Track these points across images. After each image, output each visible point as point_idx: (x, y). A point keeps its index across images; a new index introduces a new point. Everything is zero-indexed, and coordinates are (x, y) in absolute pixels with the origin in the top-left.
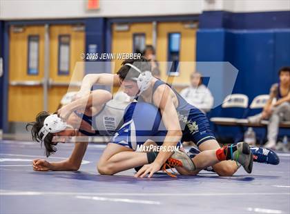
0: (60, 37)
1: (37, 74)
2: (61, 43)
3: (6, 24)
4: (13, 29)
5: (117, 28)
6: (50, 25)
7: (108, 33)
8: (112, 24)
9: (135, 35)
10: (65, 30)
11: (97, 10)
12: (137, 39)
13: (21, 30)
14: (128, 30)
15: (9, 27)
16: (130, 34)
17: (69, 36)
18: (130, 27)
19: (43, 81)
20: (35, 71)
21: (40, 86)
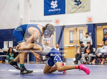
0: (80, 30)
1: (73, 43)
2: (80, 33)
4: (65, 29)
5: (98, 27)
6: (76, 27)
7: (95, 29)
8: (96, 26)
9: (104, 29)
10: (81, 28)
11: (91, 22)
12: (105, 30)
13: (67, 29)
14: (102, 28)
16: (102, 29)
17: (82, 30)
18: (102, 26)
19: (75, 45)
20: (72, 42)
21: (74, 46)
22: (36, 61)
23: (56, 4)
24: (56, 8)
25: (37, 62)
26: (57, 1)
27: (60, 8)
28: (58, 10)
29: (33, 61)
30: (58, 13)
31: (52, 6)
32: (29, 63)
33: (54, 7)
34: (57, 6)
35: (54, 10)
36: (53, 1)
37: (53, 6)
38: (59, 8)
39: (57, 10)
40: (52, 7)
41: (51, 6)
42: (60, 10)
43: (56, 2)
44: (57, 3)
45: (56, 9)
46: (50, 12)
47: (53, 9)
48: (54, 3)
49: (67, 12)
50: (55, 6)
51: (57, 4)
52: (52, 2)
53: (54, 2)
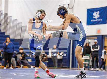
3: (103, 36)
4: (105, 38)
15: (104, 37)
22: (78, 67)
23: (98, 14)
24: (98, 18)
25: (78, 69)
26: (99, 12)
27: (101, 18)
28: (100, 20)
29: (75, 67)
30: (100, 23)
31: (95, 16)
32: (72, 69)
33: (96, 17)
34: (99, 16)
35: (96, 20)
36: (95, 12)
39: (99, 20)
40: (94, 17)
42: (101, 20)
43: (98, 13)
45: (98, 20)
46: (92, 22)
47: (95, 19)
48: (96, 14)
50: (98, 16)
51: (99, 14)
52: (94, 12)
53: (97, 13)
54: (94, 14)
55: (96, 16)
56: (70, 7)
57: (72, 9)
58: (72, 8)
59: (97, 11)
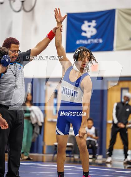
22: (43, 153)
23: (94, 27)
24: (93, 37)
25: (45, 155)
26: (96, 22)
27: (101, 37)
28: (98, 41)
30: (98, 48)
31: (85, 32)
33: (88, 35)
34: (94, 32)
35: (89, 42)
36: (86, 22)
37: (87, 32)
38: (99, 38)
39: (95, 41)
40: (83, 34)
41: (81, 33)
42: (101, 41)
43: (94, 23)
44: (96, 26)
45: (92, 40)
47: (85, 38)
48: (89, 26)
49: (117, 47)
50: (92, 32)
51: (96, 28)
52: (84, 23)
53: (90, 24)
54: (85, 27)
55: (89, 31)
56: (28, 9)
57: (31, 13)
58: (32, 9)
59: (90, 21)
